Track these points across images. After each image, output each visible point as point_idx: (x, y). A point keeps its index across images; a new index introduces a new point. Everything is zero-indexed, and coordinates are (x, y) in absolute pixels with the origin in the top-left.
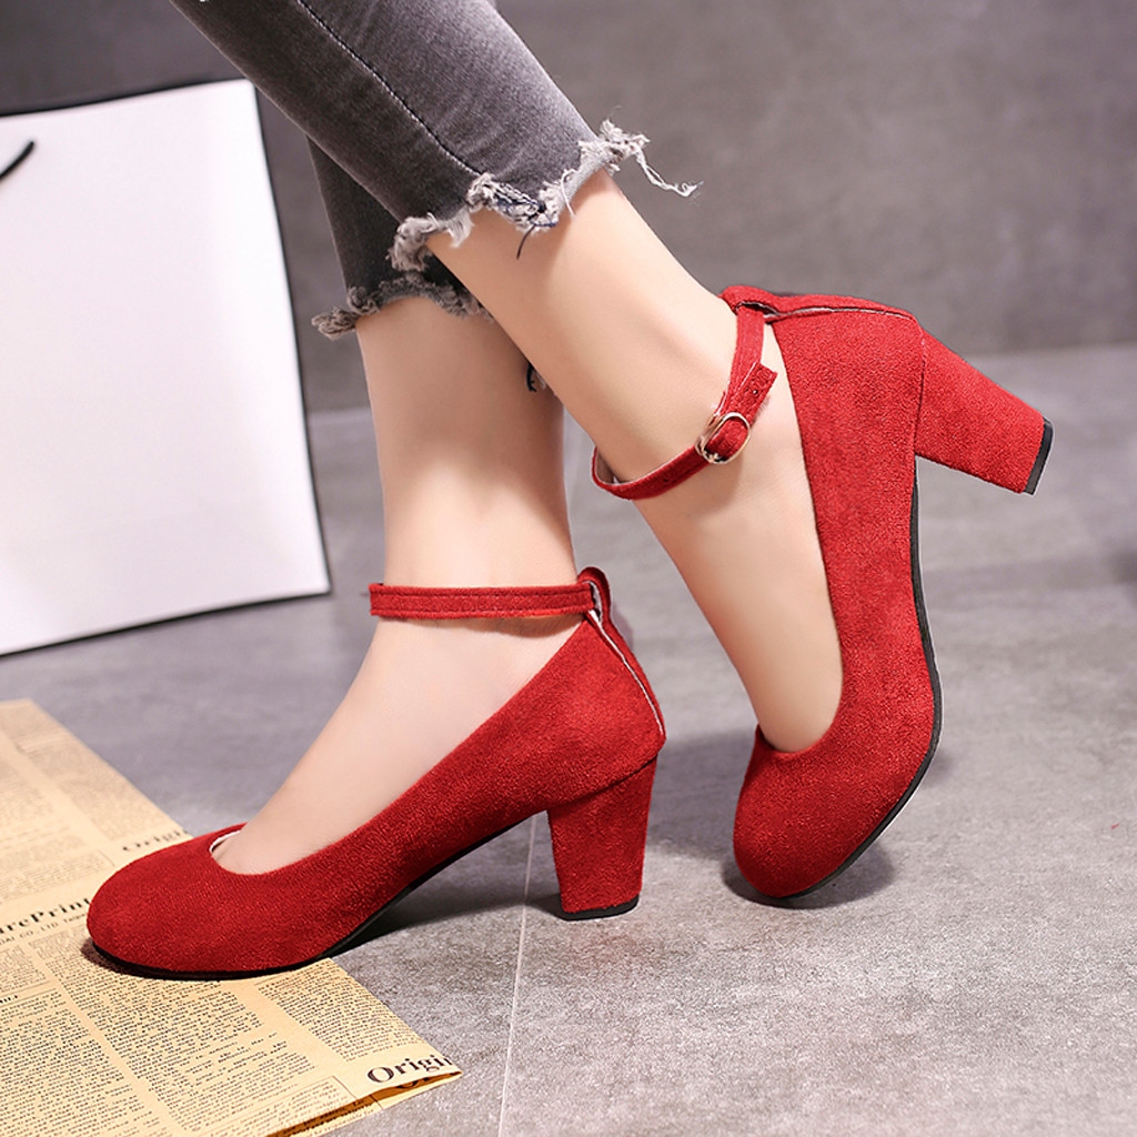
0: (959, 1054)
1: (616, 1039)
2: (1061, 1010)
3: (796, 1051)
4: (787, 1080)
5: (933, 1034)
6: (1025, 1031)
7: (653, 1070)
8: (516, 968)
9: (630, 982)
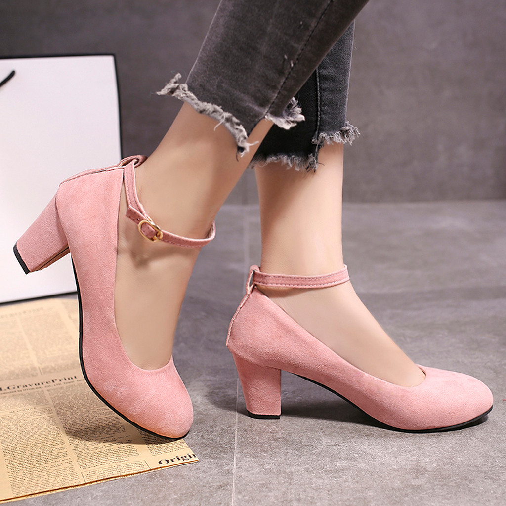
0: (442, 494)
1: (283, 482)
2: (487, 477)
3: (367, 490)
4: (363, 502)
5: (428, 485)
6: (471, 485)
7: (301, 496)
8: (234, 449)
9: (287, 458)
